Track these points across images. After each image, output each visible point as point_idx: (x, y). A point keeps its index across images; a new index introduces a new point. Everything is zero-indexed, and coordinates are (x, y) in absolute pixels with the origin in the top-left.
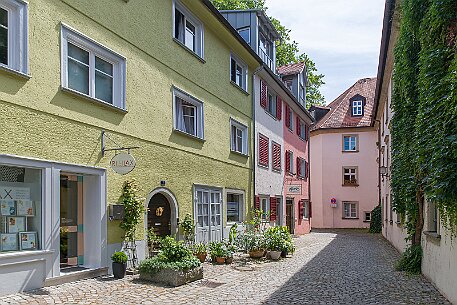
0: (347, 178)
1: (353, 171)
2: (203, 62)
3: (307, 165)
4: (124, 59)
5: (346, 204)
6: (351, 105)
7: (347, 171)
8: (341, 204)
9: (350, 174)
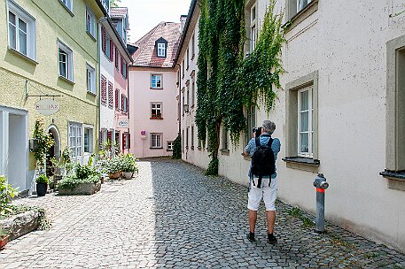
0: (153, 112)
1: (159, 106)
2: (72, 15)
3: (127, 101)
4: (34, 20)
5: (153, 135)
6: (156, 46)
7: (154, 106)
8: (149, 136)
9: (156, 109)
